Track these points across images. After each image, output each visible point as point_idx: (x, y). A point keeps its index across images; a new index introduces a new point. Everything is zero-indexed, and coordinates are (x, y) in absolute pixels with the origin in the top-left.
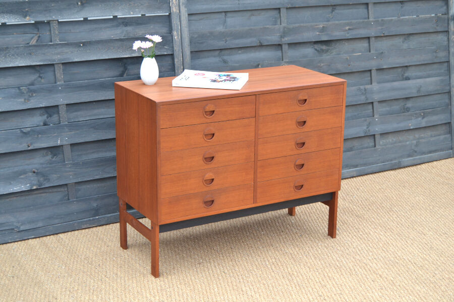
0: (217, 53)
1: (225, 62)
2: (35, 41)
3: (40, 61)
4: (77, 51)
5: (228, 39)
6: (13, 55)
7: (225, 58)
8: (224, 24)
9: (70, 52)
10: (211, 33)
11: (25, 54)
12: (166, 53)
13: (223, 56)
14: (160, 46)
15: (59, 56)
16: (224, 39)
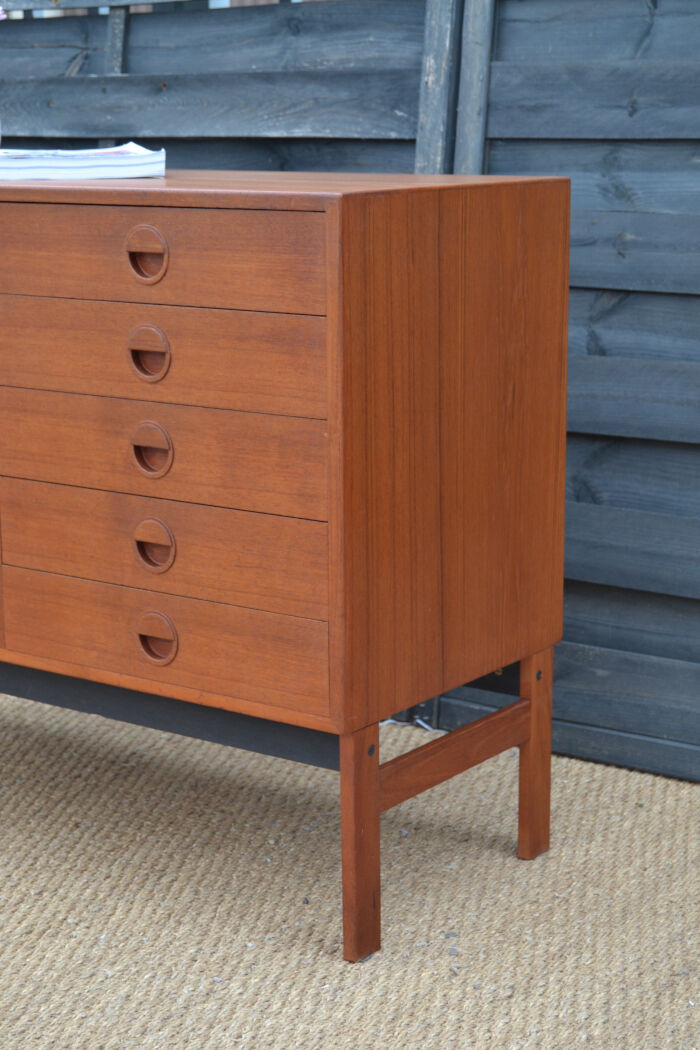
0: (598, 154)
1: (622, 193)
2: (77, 69)
3: (65, 128)
4: (153, 106)
5: (641, 100)
6: (13, 104)
7: (627, 178)
8: (641, 41)
9: (135, 108)
10: (577, 74)
11: (38, 104)
12: (393, 135)
13: (620, 168)
14: (383, 109)
15: (109, 117)
16: (625, 102)
